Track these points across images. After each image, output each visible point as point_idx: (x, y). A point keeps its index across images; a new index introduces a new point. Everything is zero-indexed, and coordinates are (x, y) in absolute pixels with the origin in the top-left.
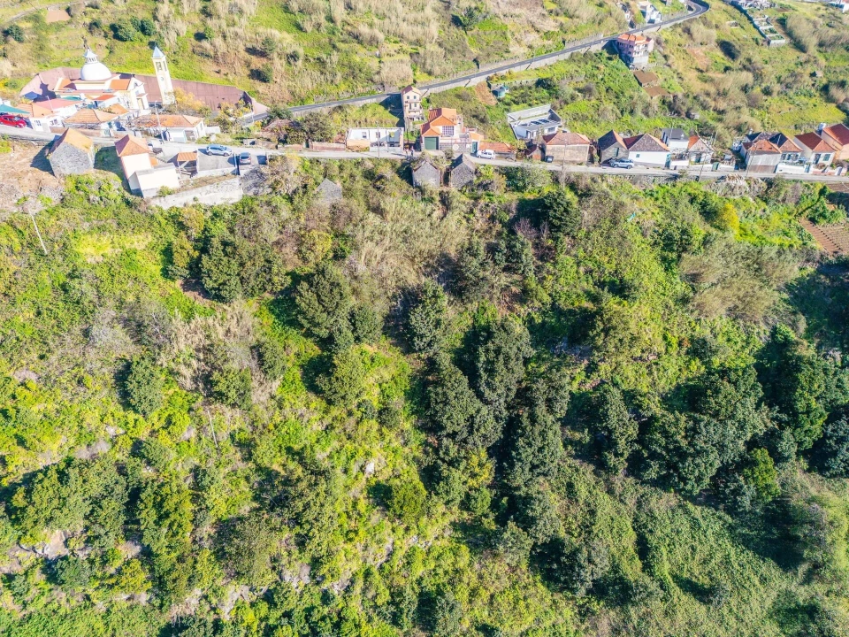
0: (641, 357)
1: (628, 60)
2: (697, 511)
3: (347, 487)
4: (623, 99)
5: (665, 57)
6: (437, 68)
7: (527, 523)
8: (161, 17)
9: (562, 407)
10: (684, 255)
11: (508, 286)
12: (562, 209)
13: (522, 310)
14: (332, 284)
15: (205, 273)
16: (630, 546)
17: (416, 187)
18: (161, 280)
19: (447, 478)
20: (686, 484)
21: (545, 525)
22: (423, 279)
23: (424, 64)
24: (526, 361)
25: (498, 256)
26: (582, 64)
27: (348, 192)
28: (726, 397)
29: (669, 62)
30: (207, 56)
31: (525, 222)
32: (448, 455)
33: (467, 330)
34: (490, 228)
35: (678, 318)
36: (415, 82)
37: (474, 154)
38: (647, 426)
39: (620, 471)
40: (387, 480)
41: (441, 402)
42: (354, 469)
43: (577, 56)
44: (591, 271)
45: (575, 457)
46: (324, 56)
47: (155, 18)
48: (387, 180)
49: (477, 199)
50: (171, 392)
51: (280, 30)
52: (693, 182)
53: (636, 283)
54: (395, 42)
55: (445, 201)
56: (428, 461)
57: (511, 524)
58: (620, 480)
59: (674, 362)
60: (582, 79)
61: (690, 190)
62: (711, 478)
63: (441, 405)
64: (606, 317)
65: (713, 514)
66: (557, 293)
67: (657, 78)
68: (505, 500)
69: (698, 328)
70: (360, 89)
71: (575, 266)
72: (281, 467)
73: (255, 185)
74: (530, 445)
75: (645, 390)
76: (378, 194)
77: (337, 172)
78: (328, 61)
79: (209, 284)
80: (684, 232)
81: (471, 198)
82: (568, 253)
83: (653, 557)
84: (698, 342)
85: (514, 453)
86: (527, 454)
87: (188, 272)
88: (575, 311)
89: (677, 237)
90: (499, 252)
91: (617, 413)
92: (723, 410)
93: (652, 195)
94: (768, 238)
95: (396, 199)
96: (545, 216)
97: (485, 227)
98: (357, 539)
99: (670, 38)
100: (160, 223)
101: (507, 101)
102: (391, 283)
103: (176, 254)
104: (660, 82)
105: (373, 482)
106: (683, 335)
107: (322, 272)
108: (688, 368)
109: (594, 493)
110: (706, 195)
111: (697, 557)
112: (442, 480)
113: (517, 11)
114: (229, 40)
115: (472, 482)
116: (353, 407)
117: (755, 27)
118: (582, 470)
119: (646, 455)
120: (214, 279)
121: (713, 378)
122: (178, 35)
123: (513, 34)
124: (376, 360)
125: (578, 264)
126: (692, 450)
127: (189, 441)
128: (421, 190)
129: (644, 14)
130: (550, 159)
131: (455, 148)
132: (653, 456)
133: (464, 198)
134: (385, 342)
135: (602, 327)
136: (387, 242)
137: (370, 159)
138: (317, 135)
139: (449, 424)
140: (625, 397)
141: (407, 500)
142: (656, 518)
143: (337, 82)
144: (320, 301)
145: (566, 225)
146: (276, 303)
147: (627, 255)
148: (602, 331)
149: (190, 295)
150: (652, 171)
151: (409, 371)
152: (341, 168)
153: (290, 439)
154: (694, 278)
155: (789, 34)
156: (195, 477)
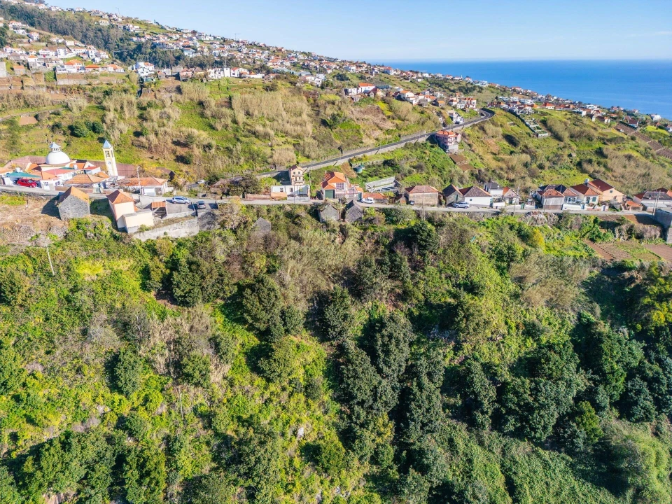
0: (491, 338)
1: (445, 147)
2: (546, 454)
3: (285, 449)
4: (445, 173)
5: (469, 145)
6: (313, 153)
7: (424, 470)
8: (108, 121)
9: (439, 378)
10: (512, 264)
11: (393, 289)
12: (426, 234)
13: (404, 306)
14: (269, 289)
15: (175, 285)
16: (501, 486)
17: (323, 222)
18: (141, 292)
19: (361, 436)
20: (536, 432)
21: (437, 470)
22: (332, 286)
23: (304, 151)
24: (411, 344)
25: (385, 268)
26: (414, 151)
27: (275, 227)
28: (555, 364)
29: (473, 149)
30: (143, 147)
31: (401, 244)
32: (359, 419)
33: (365, 323)
34: (376, 249)
35: (513, 308)
36: (298, 163)
37: (360, 201)
38: (502, 389)
39: (487, 426)
40: (314, 442)
41: (351, 377)
42: (289, 433)
43: (410, 145)
44: (450, 277)
45: (452, 418)
46: (231, 146)
47: (103, 121)
48: (302, 218)
49: (365, 229)
50: (148, 376)
51: (198, 129)
52: (510, 217)
53: (482, 283)
54: (282, 137)
55: (344, 232)
56: (343, 425)
57: (412, 471)
58: (486, 433)
59: (515, 340)
60: (415, 160)
61: (509, 221)
62: (553, 426)
63: (352, 379)
64: (465, 307)
65: (558, 456)
66: (427, 292)
67: (466, 159)
68: (404, 454)
69: (528, 315)
70: (259, 168)
71: (438, 274)
72: (234, 433)
73: (209, 223)
74: (420, 407)
75: (497, 362)
76: (297, 227)
77: (266, 214)
78: (234, 149)
79: (178, 292)
80: (509, 248)
81: (361, 229)
82: (432, 265)
83: (520, 493)
84: (529, 325)
85: (408, 414)
86: (418, 414)
87: (161, 285)
88: (442, 305)
89: (506, 252)
90: (384, 264)
91: (479, 379)
92: (555, 374)
93: (484, 225)
94: (565, 251)
95: (309, 230)
96: (415, 239)
97: (373, 248)
98: (295, 489)
99: (471, 133)
100: (139, 251)
101: (364, 175)
102: (310, 288)
103: (152, 272)
104: (468, 161)
105: (304, 443)
106: (518, 321)
107: (261, 281)
108: (525, 345)
109: (469, 445)
110: (520, 224)
111: (551, 491)
112: (357, 438)
113: (366, 116)
114: (160, 136)
115: (379, 440)
116: (285, 384)
117: (527, 125)
118: (458, 427)
119: (504, 412)
120: (182, 288)
121: (543, 351)
122: (121, 133)
123: (364, 131)
124: (301, 347)
125: (440, 272)
126: (537, 405)
127: (161, 415)
128: (326, 224)
129: (452, 118)
130: (412, 203)
131: (347, 197)
132: (510, 412)
133: (356, 229)
134: (305, 333)
135: (463, 314)
136: (305, 260)
137: (289, 205)
138: (251, 189)
139: (359, 394)
140: (484, 368)
141: (332, 454)
142: (517, 462)
143: (241, 164)
144: (261, 301)
145: (429, 244)
146: (226, 306)
147: (473, 265)
148: (464, 317)
149: (161, 302)
150: (481, 210)
151: (325, 356)
152: (269, 211)
153: (239, 410)
154: (520, 280)
155: (550, 130)
156: (167, 444)
